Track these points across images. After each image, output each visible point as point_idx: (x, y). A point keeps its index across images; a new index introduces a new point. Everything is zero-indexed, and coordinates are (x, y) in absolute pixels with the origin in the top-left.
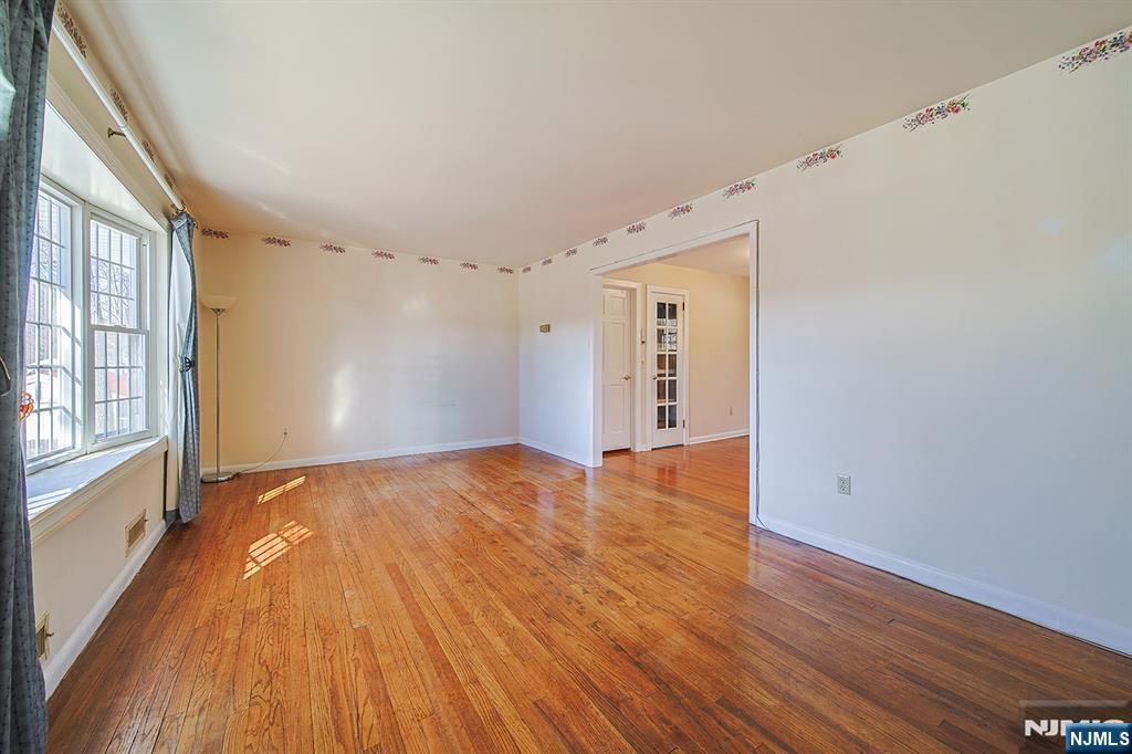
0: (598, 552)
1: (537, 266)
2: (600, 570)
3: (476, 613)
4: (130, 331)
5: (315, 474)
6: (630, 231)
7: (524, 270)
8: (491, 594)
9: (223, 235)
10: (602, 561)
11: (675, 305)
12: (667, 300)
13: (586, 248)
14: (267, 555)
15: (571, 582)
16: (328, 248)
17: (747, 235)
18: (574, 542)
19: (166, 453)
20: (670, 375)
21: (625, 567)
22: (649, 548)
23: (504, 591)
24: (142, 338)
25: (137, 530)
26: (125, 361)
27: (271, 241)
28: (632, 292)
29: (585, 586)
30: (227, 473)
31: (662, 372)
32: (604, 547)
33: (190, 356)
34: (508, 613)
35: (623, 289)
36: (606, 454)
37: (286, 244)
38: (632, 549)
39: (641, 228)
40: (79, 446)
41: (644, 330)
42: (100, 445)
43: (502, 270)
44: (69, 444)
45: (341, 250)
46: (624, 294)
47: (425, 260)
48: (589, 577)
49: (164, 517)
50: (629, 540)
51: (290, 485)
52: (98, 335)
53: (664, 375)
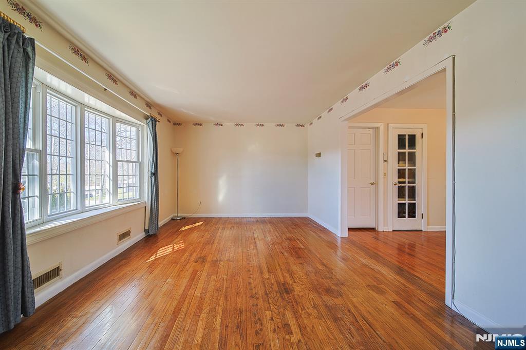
0: (301, 294)
1: (315, 121)
2: (293, 307)
3: (206, 310)
4: (133, 162)
5: (208, 221)
6: (360, 89)
7: (310, 124)
8: (222, 301)
9: (180, 124)
10: (299, 301)
11: (414, 136)
12: (407, 132)
13: (337, 106)
14: (161, 254)
15: (269, 309)
16: (217, 125)
17: (444, 70)
18: (290, 282)
19: (145, 207)
20: (409, 183)
21: (311, 311)
22: (339, 301)
23: (228, 303)
24: (138, 164)
25: (124, 235)
26: (131, 173)
27: (196, 124)
28: (377, 129)
29: (275, 315)
30: (181, 217)
31: (401, 180)
32: (307, 292)
33: (153, 171)
34: (219, 317)
35: (369, 128)
36: (350, 229)
37: (201, 125)
38: (326, 298)
39: (367, 86)
40: (111, 203)
41: (386, 154)
42: (119, 203)
43: (298, 125)
44: (108, 202)
45: (221, 125)
46: (371, 131)
47: (257, 125)
48: (282, 310)
49: (145, 231)
50: (328, 291)
51: (197, 224)
52: (120, 164)
53: (405, 182)
